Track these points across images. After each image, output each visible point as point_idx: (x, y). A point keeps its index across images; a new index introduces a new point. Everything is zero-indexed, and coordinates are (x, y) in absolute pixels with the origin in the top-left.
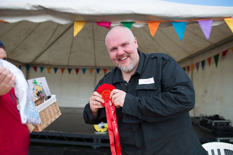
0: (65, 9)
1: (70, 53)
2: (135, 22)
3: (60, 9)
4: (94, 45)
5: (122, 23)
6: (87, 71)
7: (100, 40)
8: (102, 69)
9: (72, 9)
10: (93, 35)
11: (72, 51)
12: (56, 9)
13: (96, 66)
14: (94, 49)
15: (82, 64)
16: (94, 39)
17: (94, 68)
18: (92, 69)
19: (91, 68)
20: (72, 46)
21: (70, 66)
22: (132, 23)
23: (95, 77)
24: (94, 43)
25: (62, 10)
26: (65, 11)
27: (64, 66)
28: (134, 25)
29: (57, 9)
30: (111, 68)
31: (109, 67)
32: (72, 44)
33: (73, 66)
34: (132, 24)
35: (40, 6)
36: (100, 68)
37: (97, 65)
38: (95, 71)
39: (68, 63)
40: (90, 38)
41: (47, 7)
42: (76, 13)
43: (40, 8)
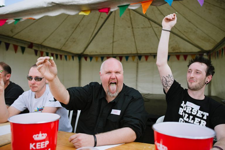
0: (70, 2)
1: (113, 42)
2: (130, 4)
3: (66, 2)
4: (133, 33)
5: (119, 7)
6: (130, 59)
7: (138, 28)
8: (143, 56)
9: (75, 1)
10: (132, 24)
11: (115, 40)
12: (63, 3)
13: (137, 54)
14: (134, 38)
15: (125, 53)
16: (132, 28)
17: (136, 55)
18: (135, 56)
19: (133, 55)
20: (113, 36)
21: (115, 54)
22: (128, 5)
23: (137, 63)
24: (133, 31)
25: (68, 3)
26: (71, 4)
27: (109, 55)
28: (130, 7)
29: (65, 3)
30: (152, 54)
31: (151, 54)
32: (114, 34)
33: (117, 54)
34: (128, 7)
35: (52, 3)
36: (142, 55)
37: (139, 52)
38: (137, 58)
39: (112, 52)
40: (129, 27)
41: (57, 2)
42: (78, 4)
43: (53, 4)
